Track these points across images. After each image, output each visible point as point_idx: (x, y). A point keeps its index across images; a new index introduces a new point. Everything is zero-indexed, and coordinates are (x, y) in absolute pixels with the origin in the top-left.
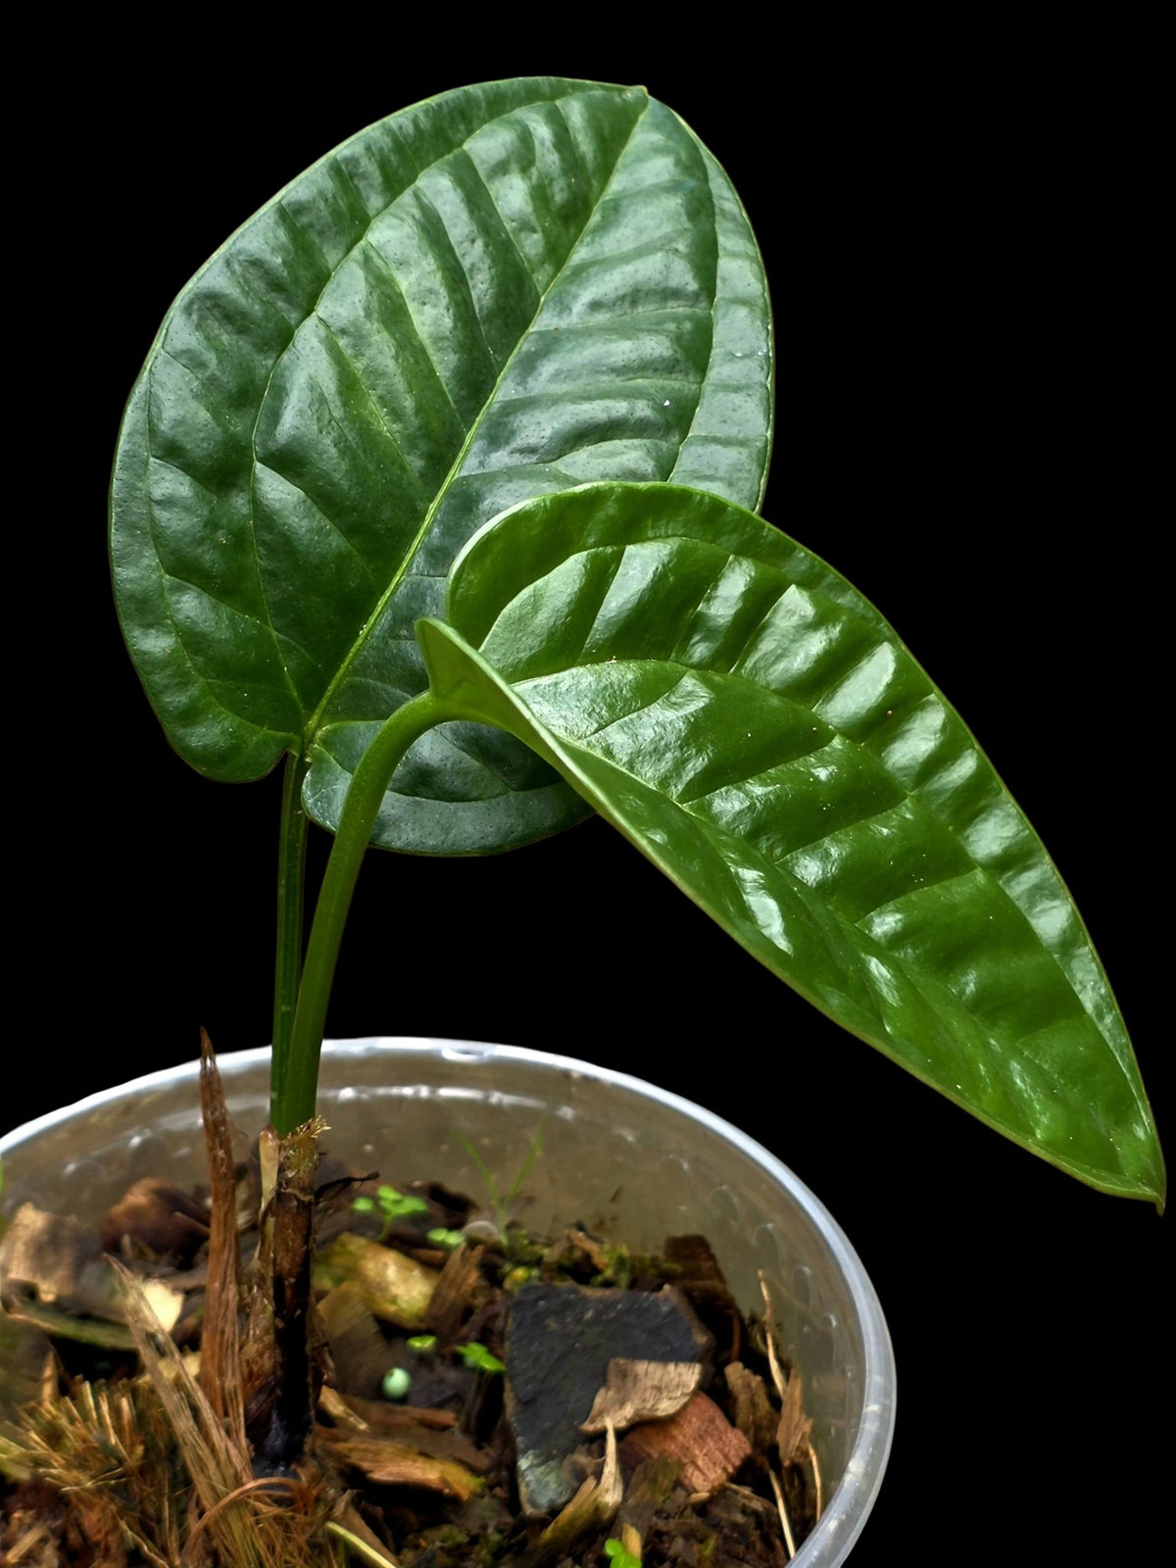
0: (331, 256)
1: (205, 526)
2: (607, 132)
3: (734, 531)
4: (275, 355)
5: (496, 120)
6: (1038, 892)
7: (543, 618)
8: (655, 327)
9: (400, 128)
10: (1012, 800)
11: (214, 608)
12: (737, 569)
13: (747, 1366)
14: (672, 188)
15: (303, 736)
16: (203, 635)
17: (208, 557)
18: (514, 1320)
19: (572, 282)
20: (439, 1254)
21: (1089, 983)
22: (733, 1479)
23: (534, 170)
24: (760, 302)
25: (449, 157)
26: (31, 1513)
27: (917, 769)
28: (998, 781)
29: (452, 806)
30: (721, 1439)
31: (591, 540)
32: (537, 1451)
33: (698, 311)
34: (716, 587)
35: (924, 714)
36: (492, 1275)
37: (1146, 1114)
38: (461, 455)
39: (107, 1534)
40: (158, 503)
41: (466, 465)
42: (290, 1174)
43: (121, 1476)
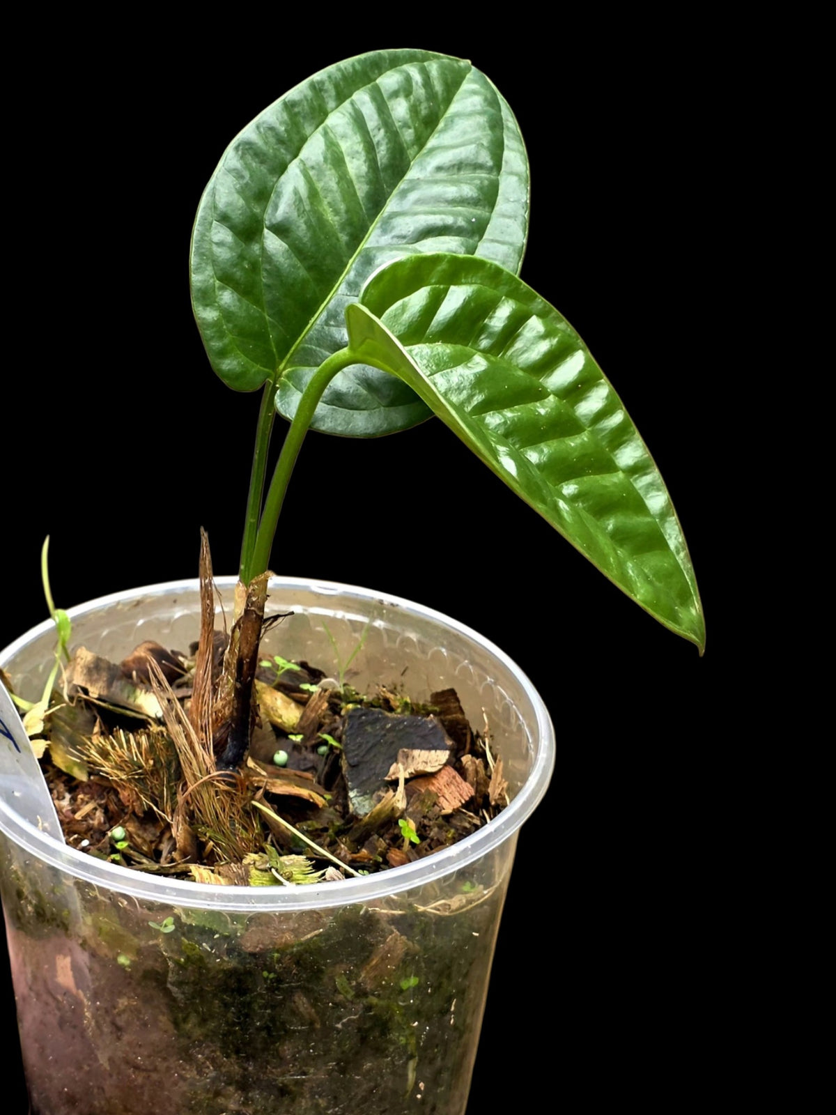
0: (308, 129)
1: (238, 258)
2: (449, 81)
3: (505, 284)
4: (277, 176)
5: (393, 69)
6: (651, 486)
7: (406, 317)
8: (469, 182)
9: (345, 68)
10: (641, 439)
11: (239, 300)
12: (506, 304)
13: (473, 756)
14: (482, 113)
15: (276, 373)
16: (233, 313)
17: (238, 274)
18: (349, 724)
19: (427, 156)
20: (306, 696)
21: (674, 535)
22: (464, 806)
23: (412, 97)
24: (525, 175)
25: (369, 86)
26: (88, 796)
27: (592, 416)
28: (634, 428)
29: (351, 412)
30: (458, 787)
31: (433, 281)
32: (359, 790)
33: (492, 176)
34: (494, 312)
35: (598, 389)
36: (334, 709)
37: (698, 603)
38: (367, 236)
39: (133, 802)
40: (216, 244)
41: (370, 242)
42: (254, 599)
43: (141, 774)
